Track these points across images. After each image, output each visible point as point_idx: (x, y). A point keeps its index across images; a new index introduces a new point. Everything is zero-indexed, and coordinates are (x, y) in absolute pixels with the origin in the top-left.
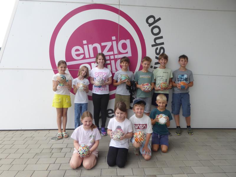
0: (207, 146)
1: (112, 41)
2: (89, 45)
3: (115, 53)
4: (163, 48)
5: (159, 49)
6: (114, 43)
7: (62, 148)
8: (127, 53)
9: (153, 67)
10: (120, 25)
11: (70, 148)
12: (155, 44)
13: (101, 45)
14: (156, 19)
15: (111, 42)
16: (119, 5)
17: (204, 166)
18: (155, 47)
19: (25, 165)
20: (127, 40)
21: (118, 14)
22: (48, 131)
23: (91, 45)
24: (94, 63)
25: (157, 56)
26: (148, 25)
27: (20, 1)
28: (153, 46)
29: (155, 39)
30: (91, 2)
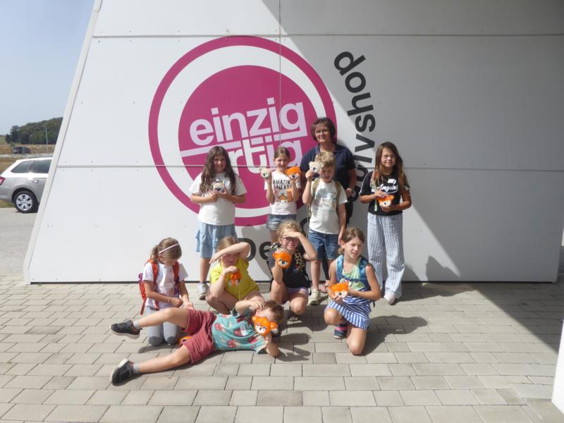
5: (363, 119)
16: (280, 35)
25: (360, 133)
26: (339, 71)
27: (94, 37)
28: (350, 113)
29: (355, 100)
30: (225, 33)
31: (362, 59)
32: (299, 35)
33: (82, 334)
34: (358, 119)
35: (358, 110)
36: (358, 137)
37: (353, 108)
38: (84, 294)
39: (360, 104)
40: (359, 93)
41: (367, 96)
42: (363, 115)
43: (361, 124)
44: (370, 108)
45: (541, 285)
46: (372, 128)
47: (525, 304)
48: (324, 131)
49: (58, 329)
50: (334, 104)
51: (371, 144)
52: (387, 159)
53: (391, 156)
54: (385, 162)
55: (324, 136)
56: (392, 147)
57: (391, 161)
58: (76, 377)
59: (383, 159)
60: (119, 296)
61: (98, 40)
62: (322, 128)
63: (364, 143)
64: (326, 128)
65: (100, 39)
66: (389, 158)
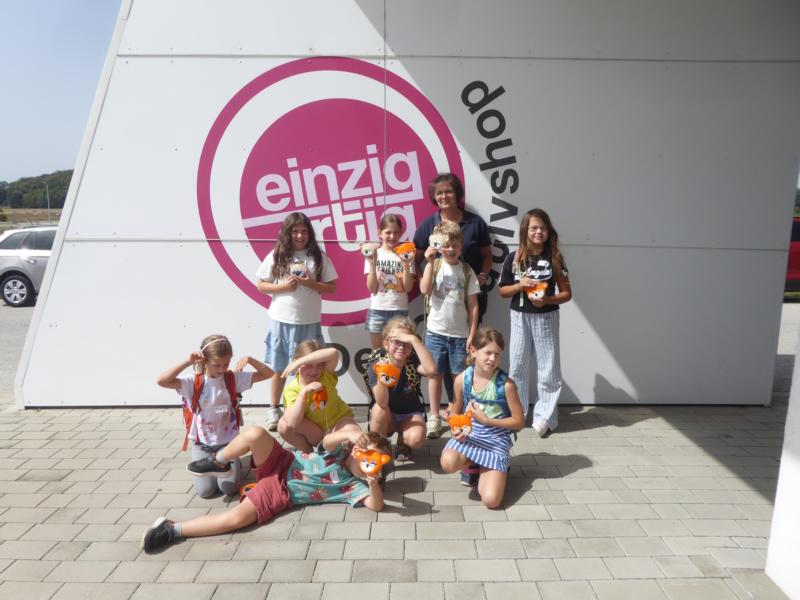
4: (512, 173)
5: (501, 175)
14: (491, 91)
16: (385, 57)
18: (491, 171)
25: (497, 196)
26: (467, 108)
27: (120, 56)
28: (483, 167)
29: (490, 149)
30: (307, 53)
31: (500, 91)
32: (412, 56)
33: (100, 482)
34: (495, 176)
35: (494, 163)
36: (495, 201)
37: (488, 161)
38: (101, 424)
39: (498, 154)
40: (496, 139)
41: (508, 142)
42: (501, 170)
43: (499, 182)
44: (512, 160)
45: (749, 408)
46: (514, 189)
47: (727, 436)
48: (447, 192)
49: (64, 473)
50: (461, 155)
51: (512, 211)
52: (535, 234)
53: (541, 228)
54: (533, 236)
55: (447, 200)
56: (543, 216)
57: (541, 235)
58: (91, 543)
59: (530, 233)
60: (152, 426)
61: (125, 60)
62: (445, 188)
63: (502, 210)
64: (450, 188)
65: (128, 59)
66: (539, 231)
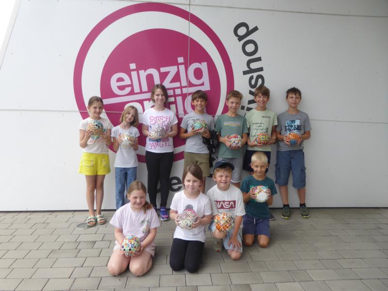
0: (332, 236)
1: (178, 64)
2: (140, 72)
3: (183, 85)
4: (261, 77)
5: (255, 78)
6: (182, 68)
7: (96, 242)
8: (203, 84)
9: (246, 108)
10: (191, 39)
11: (108, 241)
12: (248, 69)
13: (159, 71)
14: (250, 29)
15: (176, 67)
16: (190, 5)
17: (327, 269)
18: (249, 76)
19: (34, 270)
20: (202, 63)
21: (188, 20)
22: (73, 213)
23: (144, 71)
24: (148, 101)
25: (252, 89)
26: (236, 38)
28: (245, 73)
29: (249, 62)
31: (256, 29)
34: (251, 78)
35: (251, 71)
36: (251, 93)
39: (254, 66)
40: (253, 57)
41: (259, 59)
42: (255, 75)
43: (253, 82)
44: (261, 69)
